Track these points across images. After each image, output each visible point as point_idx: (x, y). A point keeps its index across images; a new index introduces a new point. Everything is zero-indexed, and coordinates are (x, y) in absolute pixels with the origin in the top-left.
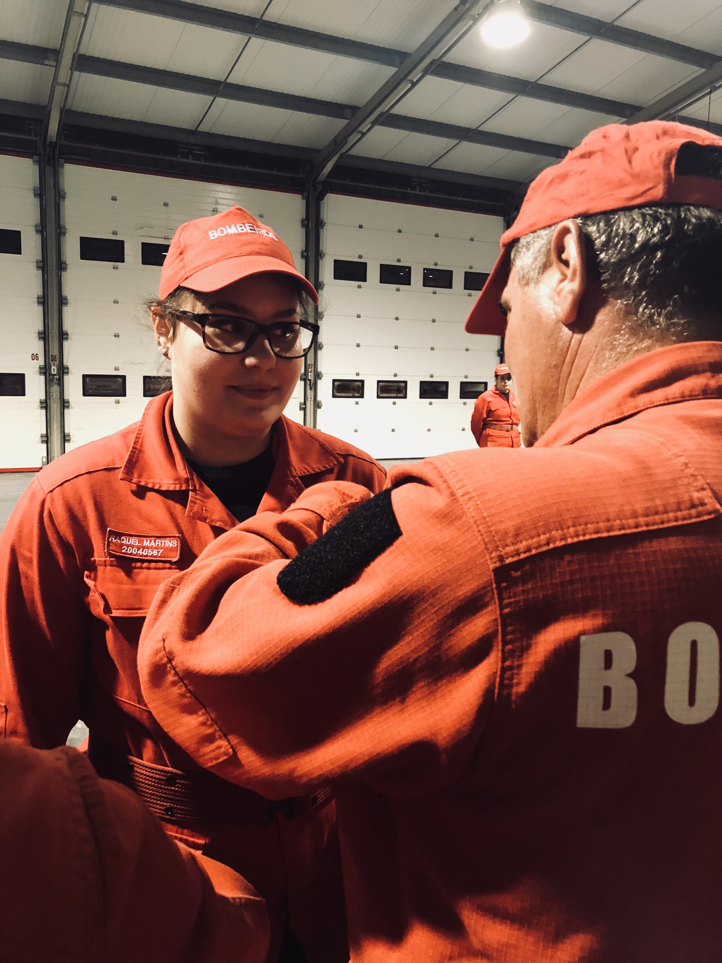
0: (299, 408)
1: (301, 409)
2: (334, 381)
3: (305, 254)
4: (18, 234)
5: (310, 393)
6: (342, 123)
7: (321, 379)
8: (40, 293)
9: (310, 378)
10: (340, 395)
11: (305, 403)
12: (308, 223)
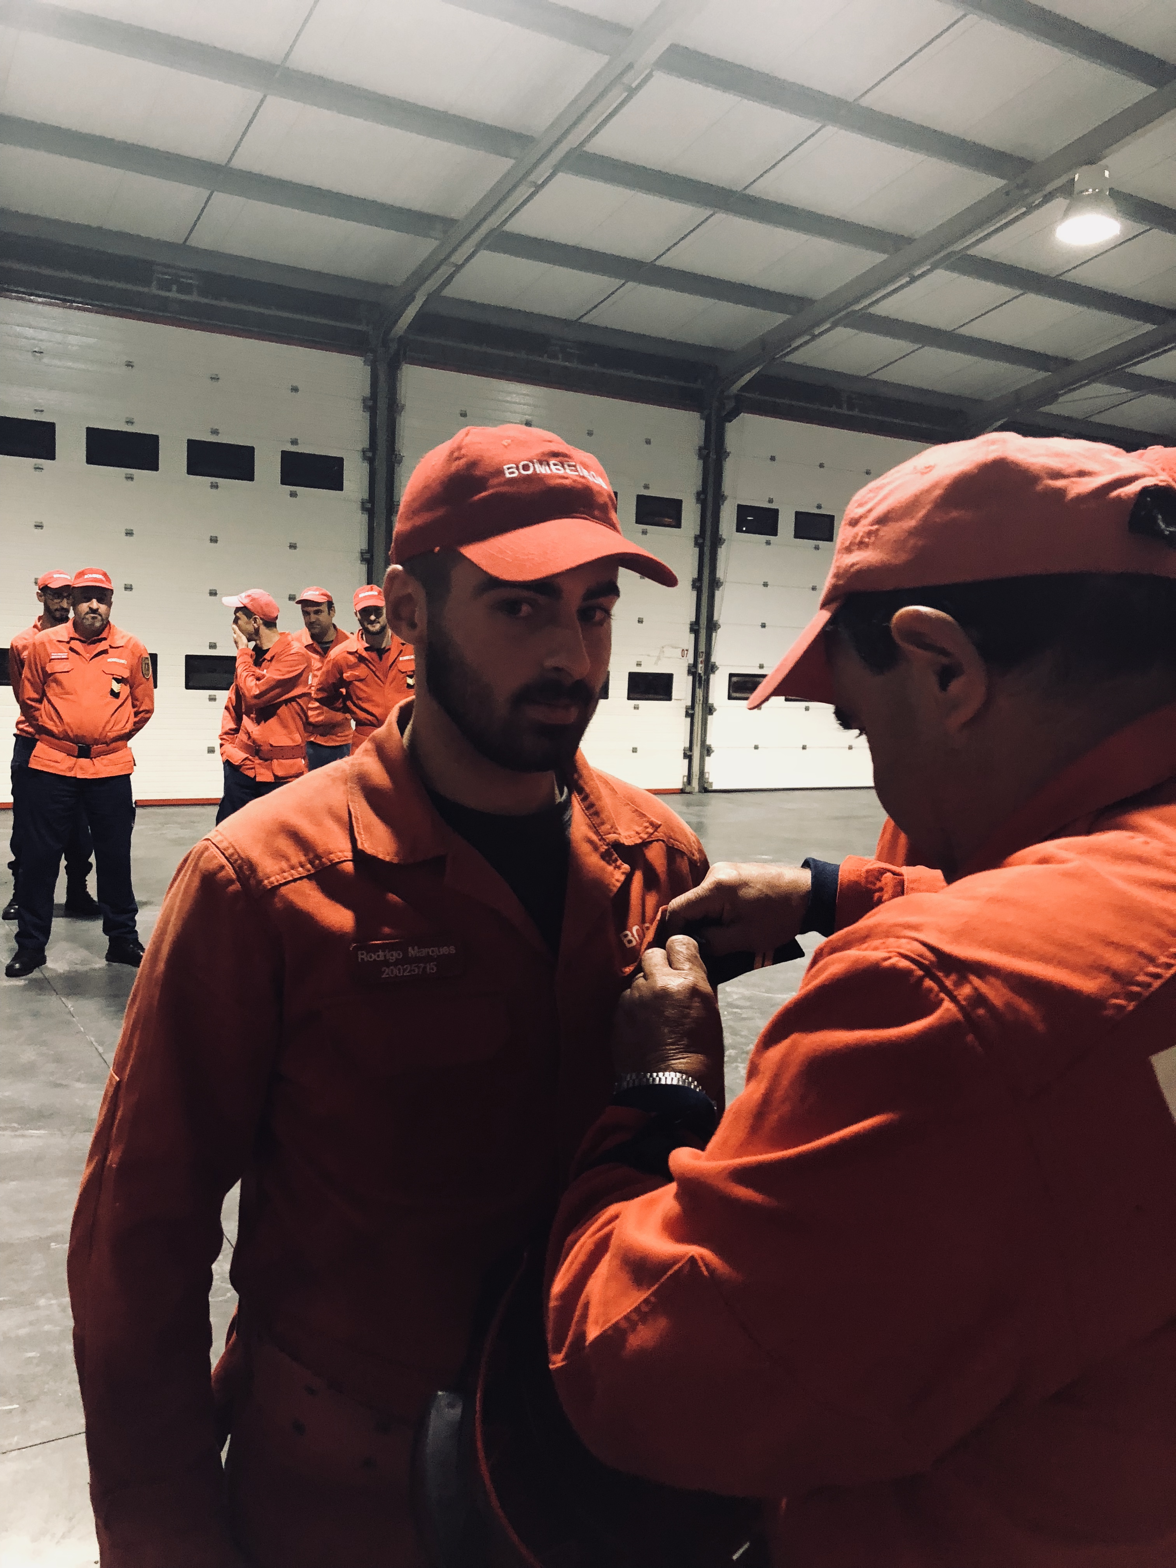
0: (684, 713)
1: (687, 715)
2: (731, 675)
3: (702, 496)
4: (339, 461)
5: (700, 693)
7: (714, 672)
8: (365, 546)
9: (700, 672)
10: (738, 695)
11: (693, 707)
12: (708, 454)
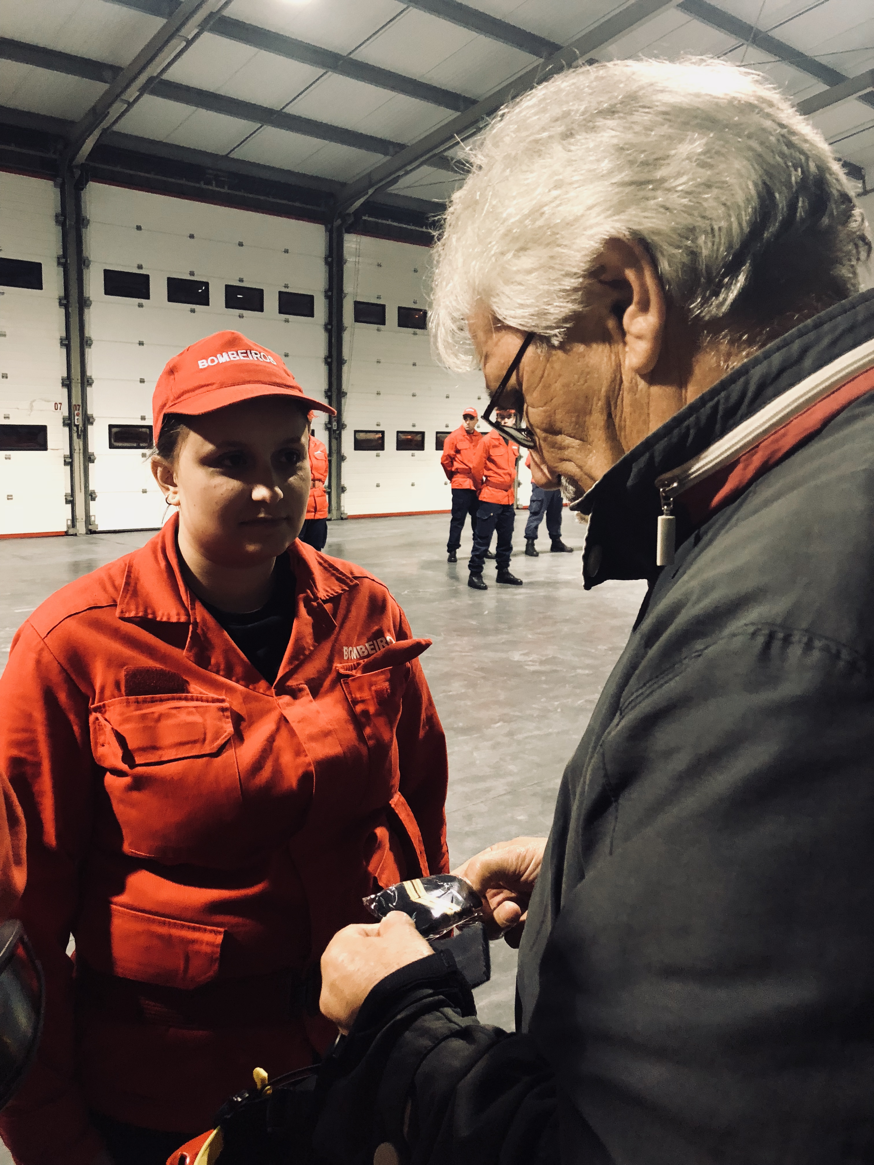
0: (63, 462)
1: (66, 463)
2: (111, 427)
3: (63, 260)
5: (78, 444)
6: (100, 88)
7: (92, 424)
9: (76, 423)
10: (120, 444)
11: (71, 456)
12: (65, 220)
